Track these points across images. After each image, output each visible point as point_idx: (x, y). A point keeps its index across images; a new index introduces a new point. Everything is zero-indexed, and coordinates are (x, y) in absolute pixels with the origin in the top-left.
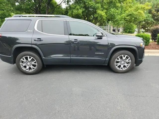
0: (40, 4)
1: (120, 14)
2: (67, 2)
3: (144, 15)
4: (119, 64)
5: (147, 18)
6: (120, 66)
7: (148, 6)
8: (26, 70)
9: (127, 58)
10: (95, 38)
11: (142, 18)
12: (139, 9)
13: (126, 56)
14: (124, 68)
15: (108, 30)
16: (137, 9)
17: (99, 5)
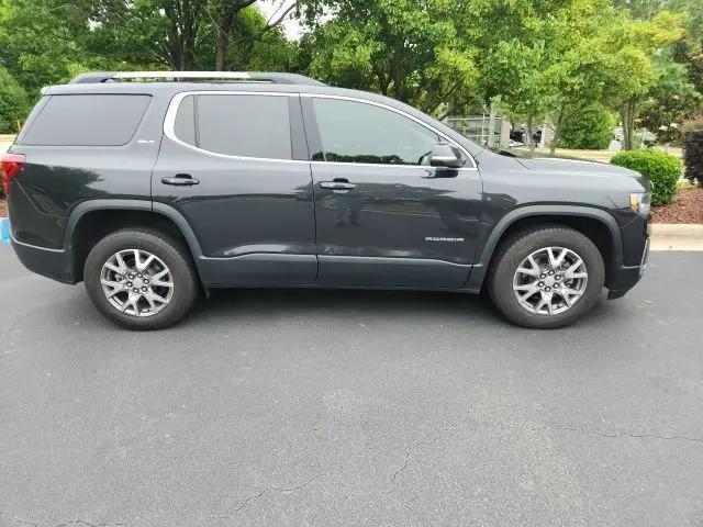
0: (189, 24)
1: (541, 67)
2: (308, 16)
3: (650, 69)
4: (532, 288)
5: (666, 83)
6: (535, 299)
7: (669, 26)
8: (128, 309)
9: (569, 260)
10: (427, 174)
11: (642, 83)
12: (626, 41)
13: (565, 251)
14: (555, 306)
15: (492, 133)
16: (618, 42)
17: (449, 27)
